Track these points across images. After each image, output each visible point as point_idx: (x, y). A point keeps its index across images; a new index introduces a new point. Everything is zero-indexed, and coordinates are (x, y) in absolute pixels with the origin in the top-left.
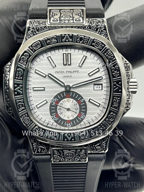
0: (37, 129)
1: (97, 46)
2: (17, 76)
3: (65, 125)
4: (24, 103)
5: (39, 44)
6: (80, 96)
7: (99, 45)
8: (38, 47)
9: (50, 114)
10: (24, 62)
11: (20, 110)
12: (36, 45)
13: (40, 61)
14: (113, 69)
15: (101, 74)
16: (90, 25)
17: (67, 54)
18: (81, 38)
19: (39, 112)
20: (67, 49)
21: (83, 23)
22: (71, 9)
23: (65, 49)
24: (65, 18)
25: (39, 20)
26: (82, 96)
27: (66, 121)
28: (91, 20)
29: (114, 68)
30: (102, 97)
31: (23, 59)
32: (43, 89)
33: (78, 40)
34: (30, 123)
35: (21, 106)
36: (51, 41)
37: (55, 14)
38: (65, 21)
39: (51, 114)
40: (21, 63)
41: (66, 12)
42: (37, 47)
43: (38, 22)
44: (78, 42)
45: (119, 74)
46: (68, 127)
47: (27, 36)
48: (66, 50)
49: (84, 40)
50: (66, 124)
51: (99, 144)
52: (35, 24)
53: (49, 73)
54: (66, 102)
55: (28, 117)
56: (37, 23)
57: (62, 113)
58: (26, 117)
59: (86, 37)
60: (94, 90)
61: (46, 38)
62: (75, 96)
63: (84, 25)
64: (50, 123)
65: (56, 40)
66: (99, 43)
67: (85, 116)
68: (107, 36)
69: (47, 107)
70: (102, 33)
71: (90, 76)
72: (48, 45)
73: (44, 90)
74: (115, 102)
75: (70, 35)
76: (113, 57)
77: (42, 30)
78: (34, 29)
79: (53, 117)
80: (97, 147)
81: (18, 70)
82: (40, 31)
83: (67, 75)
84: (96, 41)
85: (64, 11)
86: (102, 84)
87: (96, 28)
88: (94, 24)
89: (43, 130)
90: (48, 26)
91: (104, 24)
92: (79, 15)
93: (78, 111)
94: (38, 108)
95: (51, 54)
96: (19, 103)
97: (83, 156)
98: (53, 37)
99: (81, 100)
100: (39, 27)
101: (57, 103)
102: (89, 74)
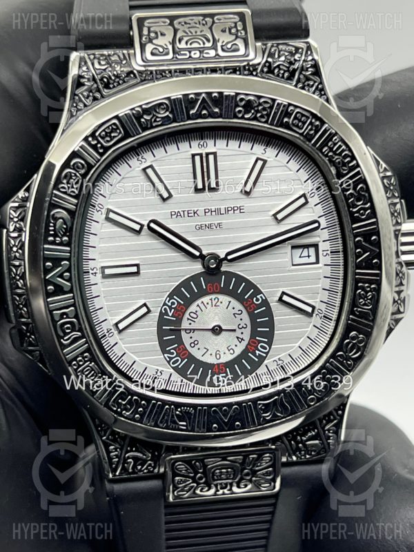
0: (124, 400)
1: (297, 126)
2: (52, 233)
3: (209, 380)
4: (76, 316)
5: (116, 129)
6: (250, 285)
7: (304, 123)
8: (115, 137)
9: (159, 348)
10: (72, 187)
11: (66, 340)
12: (106, 133)
13: (119, 183)
14: (351, 195)
15: (314, 212)
16: (270, 63)
17: (204, 155)
18: (249, 103)
19: (124, 343)
20: (202, 139)
21: (248, 56)
22: (205, 16)
23: (199, 141)
24: (191, 44)
25: (105, 52)
26: (258, 286)
27: (211, 366)
28: (272, 46)
29: (353, 192)
30: (320, 286)
31: (68, 178)
32: (134, 269)
33: (238, 109)
36: (154, 115)
37: (156, 33)
38: (190, 52)
39: (164, 346)
40: (62, 190)
41: (190, 24)
42: (110, 137)
43: (106, 59)
44: (240, 115)
45: (369, 211)
47: (72, 106)
48: (202, 143)
49: (256, 109)
50: (212, 376)
51: (314, 433)
52: (97, 66)
53: (150, 219)
54: (209, 306)
55: (93, 363)
56: (103, 63)
57: (196, 343)
58: (86, 362)
59: (262, 100)
60: (293, 265)
61: (136, 109)
62: (237, 286)
63: (251, 63)
65: (170, 113)
66: (303, 115)
67: (270, 349)
68: (323, 93)
69: (150, 326)
71: (279, 221)
72: (144, 129)
73: (137, 273)
74: (362, 298)
75: (214, 95)
76: (348, 159)
77: (121, 82)
78: (96, 82)
79: (169, 357)
80: (308, 443)
81: (52, 213)
82: (114, 87)
83: (207, 223)
84: (294, 111)
85: (185, 23)
86: (316, 246)
88: (283, 58)
89: (141, 401)
90: (139, 72)
91: (312, 56)
92: (233, 31)
93: (247, 335)
94: (120, 331)
95: (155, 159)
96: (62, 318)
97: (267, 472)
98: (161, 104)
99: (255, 299)
100: (110, 73)
101: (180, 312)
102: (275, 215)
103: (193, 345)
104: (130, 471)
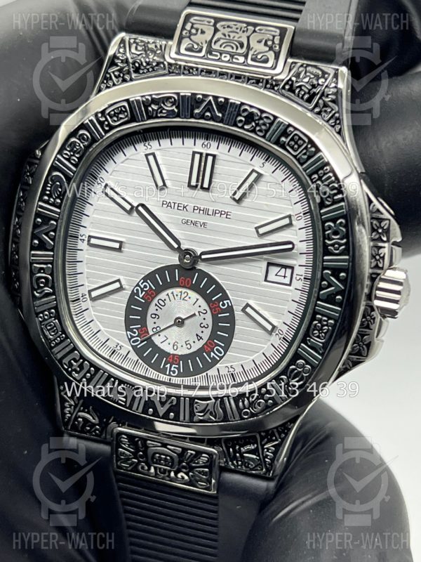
0: (76, 361)
1: (292, 148)
2: (48, 192)
3: (162, 367)
4: (52, 275)
5: (124, 112)
6: (219, 289)
7: (300, 146)
8: (121, 118)
9: (124, 324)
10: (74, 155)
11: (37, 293)
12: (115, 113)
13: (122, 163)
14: (330, 228)
15: (296, 235)
16: (293, 81)
17: (204, 155)
18: (252, 114)
19: (94, 311)
20: (207, 139)
21: (274, 69)
22: (248, 24)
23: (203, 141)
24: (225, 47)
25: (145, 39)
26: (227, 292)
27: (167, 354)
28: (301, 66)
29: (332, 224)
30: (286, 307)
31: (73, 146)
32: (117, 245)
33: (239, 118)
34: (59, 337)
35: (42, 283)
36: (162, 107)
37: (197, 30)
38: (221, 54)
39: (128, 324)
40: (64, 156)
41: (231, 28)
42: (117, 117)
43: (144, 45)
44: (240, 125)
45: (343, 247)
46: (168, 373)
47: (103, 82)
48: (206, 144)
49: (257, 122)
50: (165, 364)
51: (253, 448)
52: (133, 50)
53: (144, 203)
54: (178, 298)
55: (57, 321)
56: (139, 48)
57: (158, 329)
58: (51, 317)
59: (264, 115)
60: (266, 280)
61: (147, 97)
62: (207, 286)
63: (274, 78)
64: (121, 352)
65: (176, 107)
66: (300, 138)
67: (225, 354)
68: (338, 122)
69: (120, 302)
70: (325, 111)
71: (261, 236)
72: (150, 117)
73: (119, 250)
74: (317, 330)
75: (220, 100)
76: (335, 191)
77: (150, 70)
78: (128, 65)
79: (131, 335)
80: (245, 455)
81: (52, 175)
82: (144, 73)
83: (193, 220)
84: (292, 132)
85: (228, 27)
86: (292, 268)
87: (309, 93)
88: (306, 80)
89: (90, 367)
90: (169, 64)
91: (337, 83)
92: (270, 43)
93: (206, 334)
94: (93, 299)
95: (159, 148)
96: (39, 272)
97: (203, 471)
98: (170, 98)
99: (221, 303)
100: (142, 60)
101: (150, 296)
102: (257, 228)
103: (155, 330)
104: (80, 429)
